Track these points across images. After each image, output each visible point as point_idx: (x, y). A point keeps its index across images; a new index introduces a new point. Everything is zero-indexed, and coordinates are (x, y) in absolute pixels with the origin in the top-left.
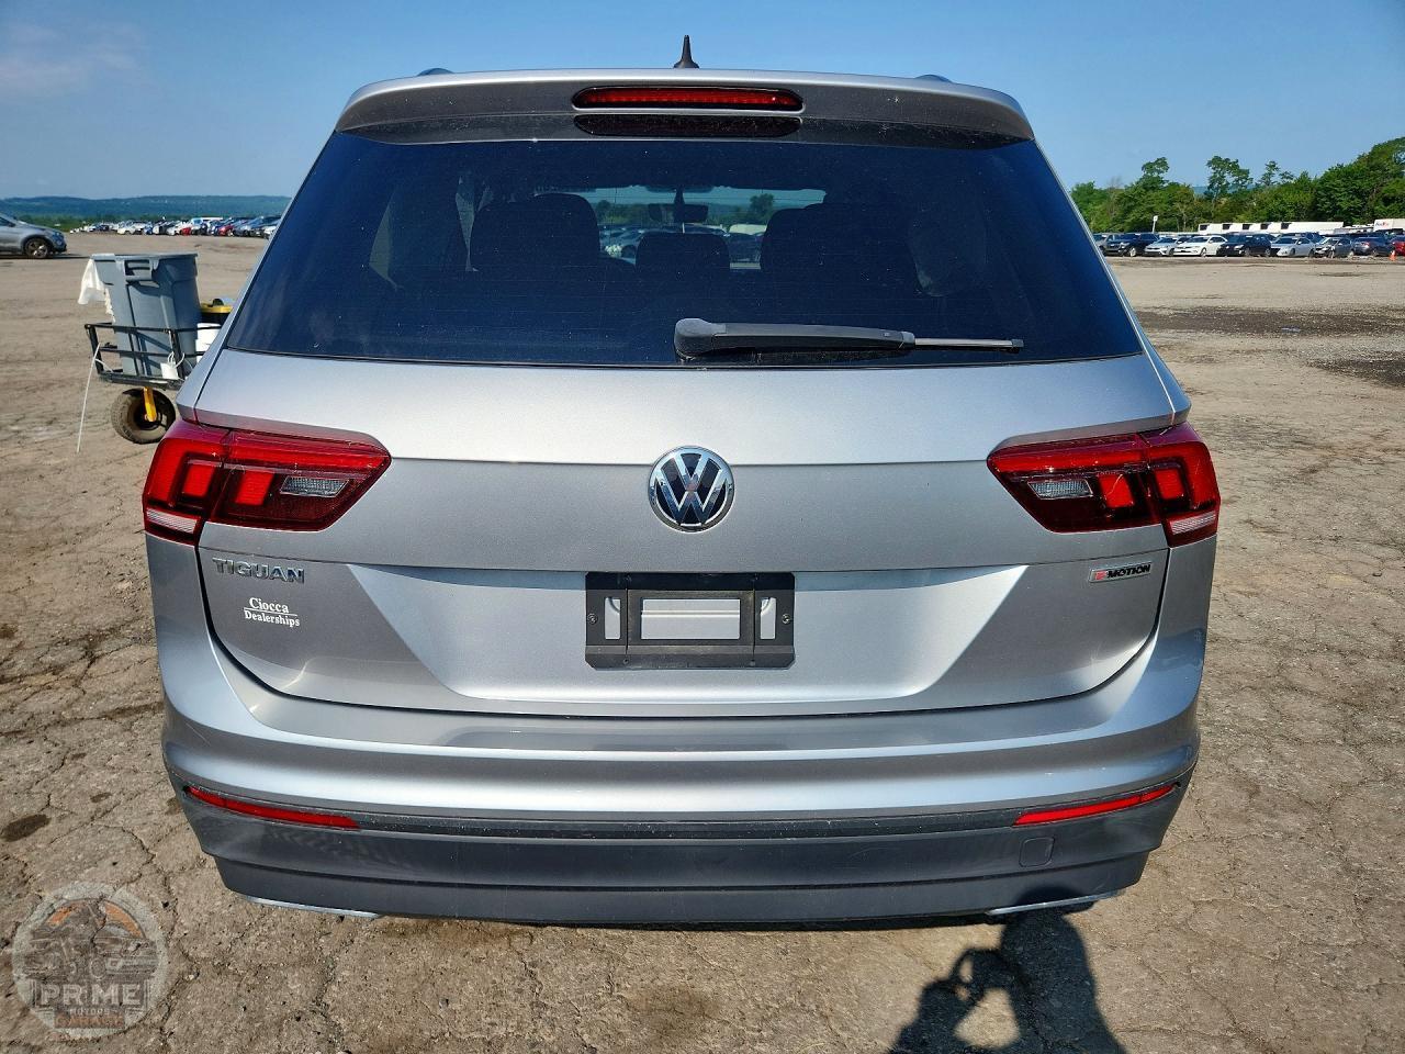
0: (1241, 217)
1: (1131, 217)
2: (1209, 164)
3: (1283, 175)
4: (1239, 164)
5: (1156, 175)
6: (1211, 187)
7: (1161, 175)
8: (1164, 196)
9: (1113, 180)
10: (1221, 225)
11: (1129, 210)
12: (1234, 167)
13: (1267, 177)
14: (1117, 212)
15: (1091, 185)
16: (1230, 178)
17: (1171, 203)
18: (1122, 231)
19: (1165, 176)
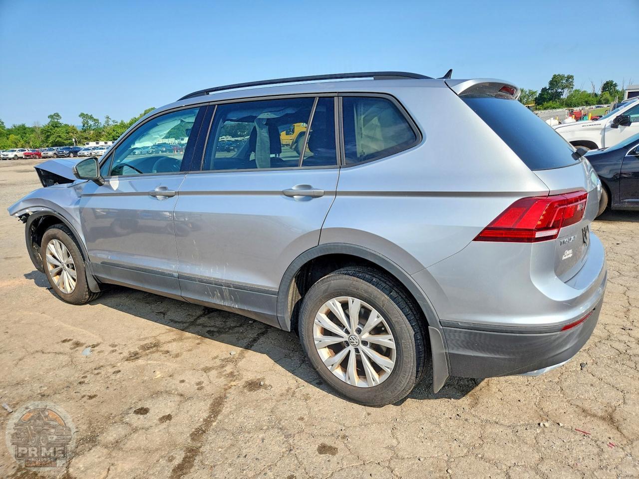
0: (102, 139)
1: (51, 140)
2: (80, 116)
3: (113, 121)
4: (93, 116)
5: (56, 120)
6: (84, 126)
7: (58, 121)
8: (64, 130)
9: (35, 123)
10: (95, 143)
11: (48, 137)
12: (91, 118)
13: (107, 122)
14: (43, 138)
15: (23, 125)
16: (91, 123)
17: (68, 133)
18: (48, 146)
19: (60, 121)
